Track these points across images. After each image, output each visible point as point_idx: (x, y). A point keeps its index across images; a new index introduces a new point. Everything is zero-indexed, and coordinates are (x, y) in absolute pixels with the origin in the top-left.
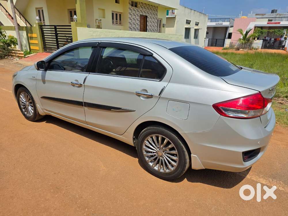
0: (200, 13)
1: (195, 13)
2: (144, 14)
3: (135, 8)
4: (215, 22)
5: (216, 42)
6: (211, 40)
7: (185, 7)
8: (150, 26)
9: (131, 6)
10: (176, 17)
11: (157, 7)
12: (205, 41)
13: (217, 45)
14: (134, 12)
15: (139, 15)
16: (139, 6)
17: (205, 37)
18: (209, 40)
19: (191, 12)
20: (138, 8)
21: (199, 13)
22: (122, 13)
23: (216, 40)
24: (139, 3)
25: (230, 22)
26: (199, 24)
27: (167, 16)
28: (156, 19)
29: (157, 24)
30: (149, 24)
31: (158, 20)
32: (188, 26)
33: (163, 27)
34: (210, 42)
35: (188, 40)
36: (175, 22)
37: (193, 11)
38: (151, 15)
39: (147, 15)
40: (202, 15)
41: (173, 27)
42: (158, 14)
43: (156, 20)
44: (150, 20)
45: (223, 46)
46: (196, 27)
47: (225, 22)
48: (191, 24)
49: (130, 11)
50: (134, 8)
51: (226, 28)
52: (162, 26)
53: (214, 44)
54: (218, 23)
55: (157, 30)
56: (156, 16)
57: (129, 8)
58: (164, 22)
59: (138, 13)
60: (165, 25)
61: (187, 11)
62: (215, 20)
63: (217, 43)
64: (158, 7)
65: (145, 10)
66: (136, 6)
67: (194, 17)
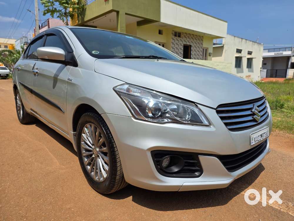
0: (253, 42)
1: (246, 42)
2: (188, 44)
3: (179, 38)
4: (274, 52)
5: (276, 72)
6: (269, 70)
7: (235, 37)
8: (194, 55)
9: (174, 36)
10: (224, 46)
11: (202, 37)
12: (261, 70)
13: (277, 76)
14: (177, 42)
15: (183, 44)
16: (182, 36)
17: (261, 67)
18: (267, 71)
19: (241, 41)
20: (181, 38)
21: (251, 42)
22: (165, 43)
23: (275, 70)
24: (183, 33)
25: (291, 51)
26: (253, 53)
27: (214, 46)
28: (202, 48)
29: (202, 53)
30: (193, 53)
31: (203, 49)
32: (238, 55)
33: (210, 56)
34: (269, 73)
35: (239, 69)
36: (223, 51)
37: (244, 40)
38: (195, 45)
39: (191, 44)
40: (256, 44)
41: (221, 55)
42: (203, 44)
43: (202, 50)
44: (195, 49)
45: (286, 77)
46: (249, 56)
47: (285, 51)
48: (242, 53)
49: (173, 41)
50: (177, 38)
51: (288, 58)
52: (208, 54)
53: (274, 75)
54: (278, 53)
55: (202, 59)
56: (201, 45)
57: (172, 38)
58: (210, 50)
59: (181, 42)
60: (212, 54)
61: (237, 40)
62: (274, 50)
63: (277, 74)
64: (204, 37)
65: (189, 39)
66: (179, 36)
67: (246, 46)
